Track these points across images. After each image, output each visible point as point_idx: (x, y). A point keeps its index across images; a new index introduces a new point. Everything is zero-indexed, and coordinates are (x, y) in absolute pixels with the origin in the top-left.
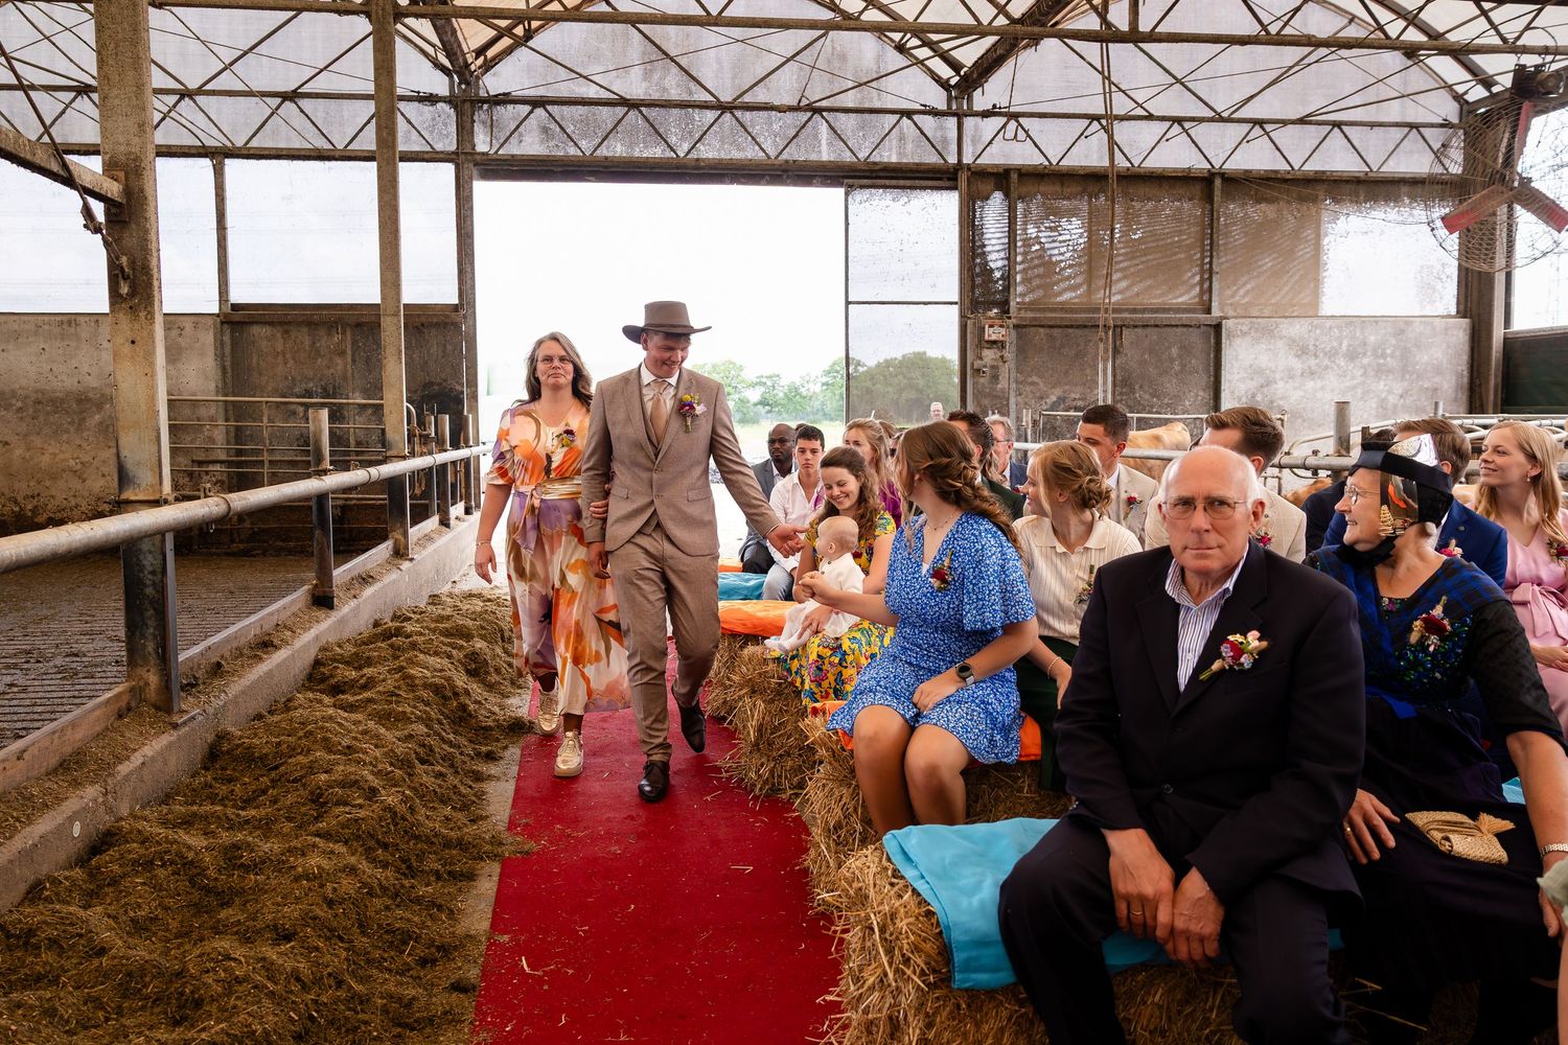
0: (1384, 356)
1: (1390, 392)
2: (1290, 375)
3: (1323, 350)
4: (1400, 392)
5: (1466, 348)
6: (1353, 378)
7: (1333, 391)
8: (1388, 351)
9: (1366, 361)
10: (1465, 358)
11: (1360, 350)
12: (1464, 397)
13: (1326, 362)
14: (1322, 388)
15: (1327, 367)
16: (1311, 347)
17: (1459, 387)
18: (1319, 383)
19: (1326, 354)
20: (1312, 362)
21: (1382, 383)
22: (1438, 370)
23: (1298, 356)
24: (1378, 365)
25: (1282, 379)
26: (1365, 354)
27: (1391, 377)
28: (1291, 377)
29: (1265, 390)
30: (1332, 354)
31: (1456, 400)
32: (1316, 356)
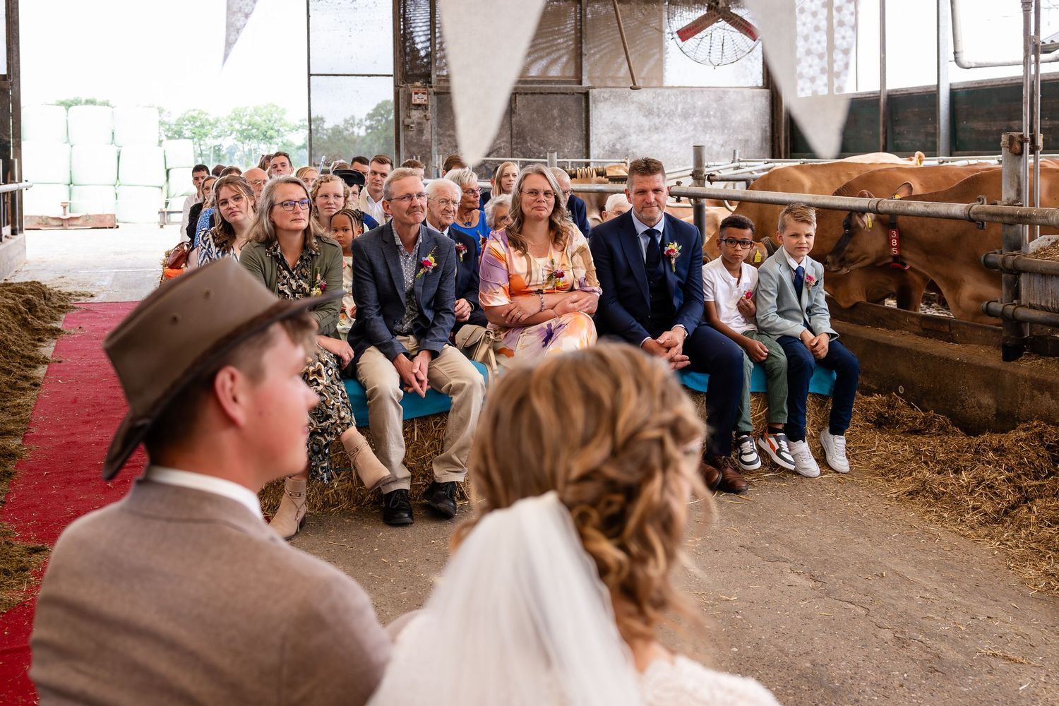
0: (708, 116)
1: (714, 142)
2: (641, 130)
3: (664, 112)
4: (721, 142)
5: (768, 110)
6: (686, 132)
7: (672, 141)
8: (712, 113)
9: (695, 120)
10: (767, 117)
11: (690, 112)
12: (768, 146)
13: (666, 120)
14: (665, 140)
15: (667, 124)
16: (655, 109)
17: (764, 139)
18: (662, 136)
19: (666, 115)
20: (657, 120)
21: (708, 136)
22: (748, 127)
23: (646, 116)
24: (705, 122)
25: (635, 132)
26: (694, 115)
27: (714, 131)
28: (642, 131)
29: (623, 141)
30: (670, 115)
31: (761, 148)
32: (659, 116)
